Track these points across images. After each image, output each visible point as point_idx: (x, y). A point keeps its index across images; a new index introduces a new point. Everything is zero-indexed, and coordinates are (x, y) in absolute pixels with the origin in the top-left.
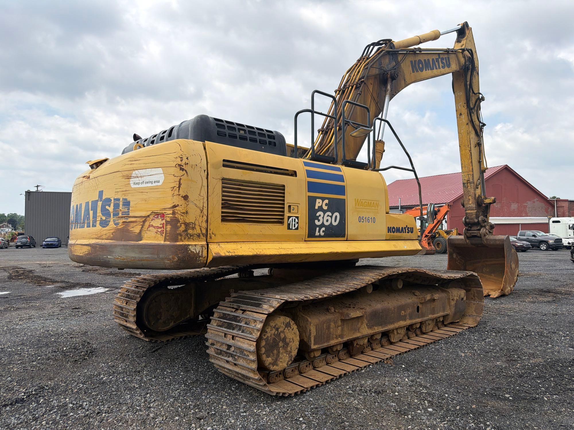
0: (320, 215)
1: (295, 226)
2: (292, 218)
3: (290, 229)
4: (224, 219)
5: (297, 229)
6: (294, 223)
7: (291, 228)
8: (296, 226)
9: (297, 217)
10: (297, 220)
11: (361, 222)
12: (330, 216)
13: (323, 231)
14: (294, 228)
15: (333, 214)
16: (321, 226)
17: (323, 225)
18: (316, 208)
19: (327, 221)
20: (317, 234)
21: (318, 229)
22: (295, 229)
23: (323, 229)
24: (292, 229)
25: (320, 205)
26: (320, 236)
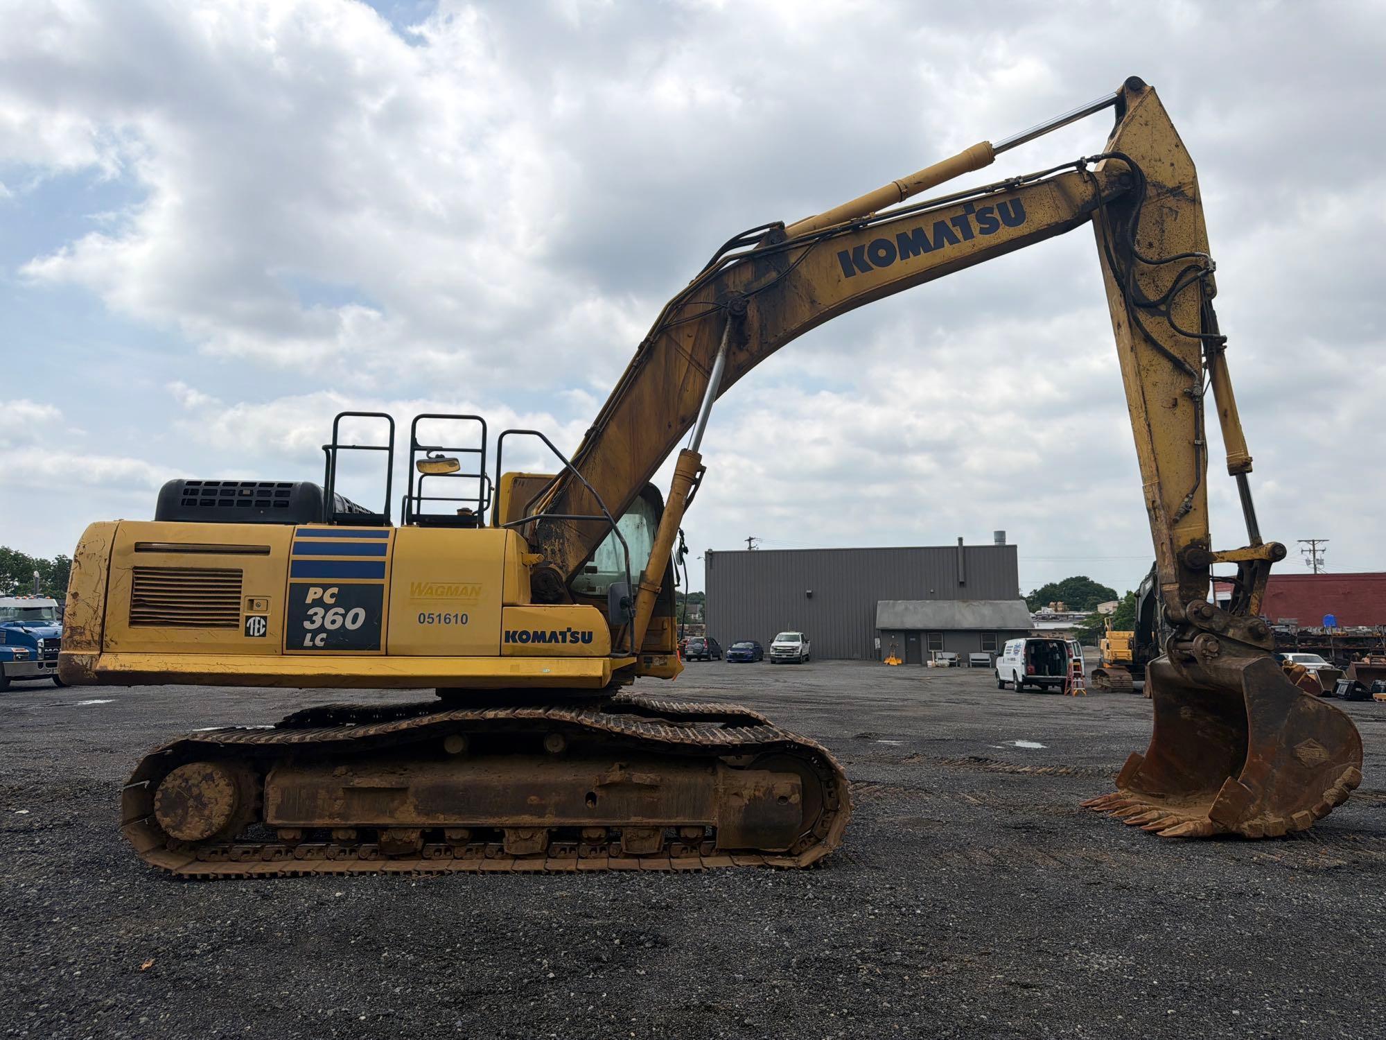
0: (316, 614)
1: (259, 631)
2: (254, 618)
3: (250, 636)
4: (134, 622)
5: (264, 635)
6: (257, 626)
7: (251, 633)
8: (262, 631)
9: (265, 618)
10: (263, 622)
11: (426, 622)
12: (341, 615)
13: (322, 640)
14: (256, 634)
15: (347, 612)
16: (315, 633)
17: (322, 629)
18: (309, 601)
19: (333, 622)
20: (307, 642)
21: (309, 636)
22: (260, 636)
23: (324, 635)
24: (253, 635)
25: (317, 596)
26: (315, 647)
